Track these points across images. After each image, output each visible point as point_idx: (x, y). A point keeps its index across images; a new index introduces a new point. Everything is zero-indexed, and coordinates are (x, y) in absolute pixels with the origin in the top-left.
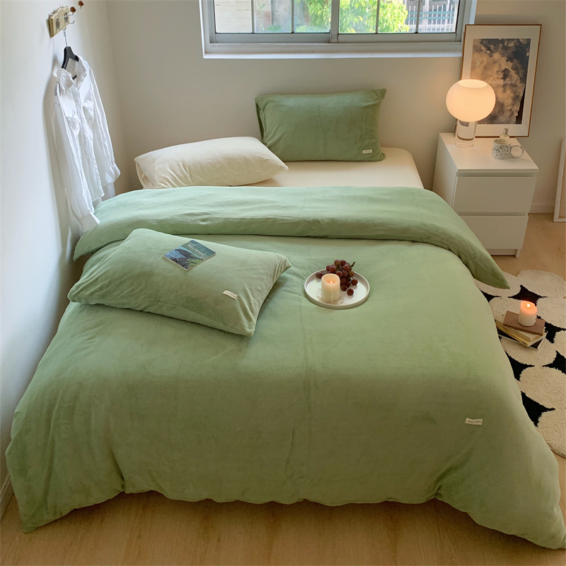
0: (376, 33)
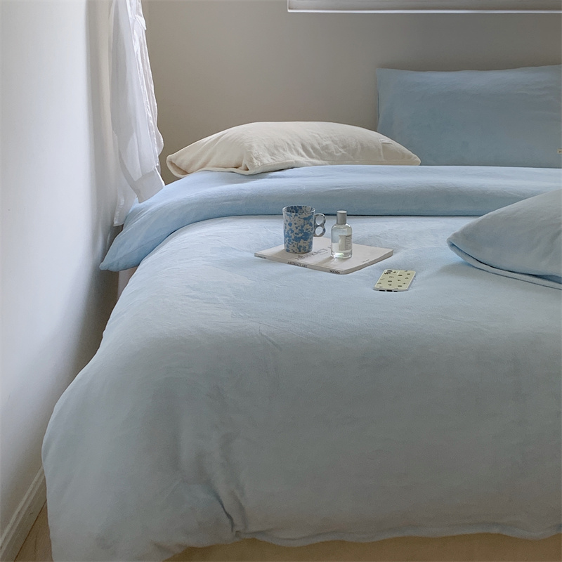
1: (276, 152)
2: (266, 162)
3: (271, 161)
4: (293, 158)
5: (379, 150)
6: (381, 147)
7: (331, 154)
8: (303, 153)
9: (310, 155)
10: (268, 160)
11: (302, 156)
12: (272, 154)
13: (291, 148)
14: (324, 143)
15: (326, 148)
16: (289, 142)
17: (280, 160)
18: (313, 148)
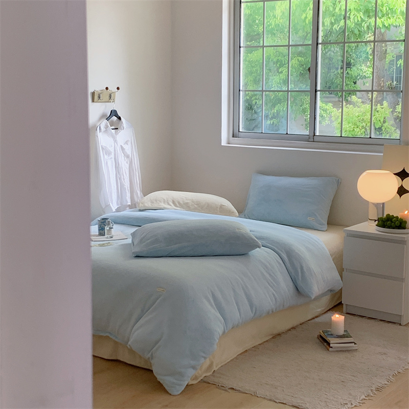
0: (341, 136)
1: (155, 202)
5: (217, 208)
6: (219, 207)
7: (189, 207)
8: (172, 204)
9: (175, 205)
11: (170, 205)
14: (186, 201)
15: (187, 203)
17: (155, 206)
18: (179, 203)
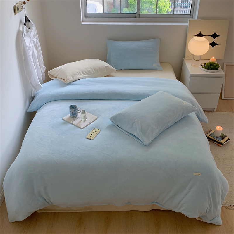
0: (156, 14)
2: (71, 80)
3: (73, 79)
4: (79, 76)
8: (82, 74)
9: (84, 74)
10: (72, 79)
12: (73, 77)
13: (79, 74)
14: (89, 70)
16: (78, 72)
17: (75, 78)
18: (85, 72)
